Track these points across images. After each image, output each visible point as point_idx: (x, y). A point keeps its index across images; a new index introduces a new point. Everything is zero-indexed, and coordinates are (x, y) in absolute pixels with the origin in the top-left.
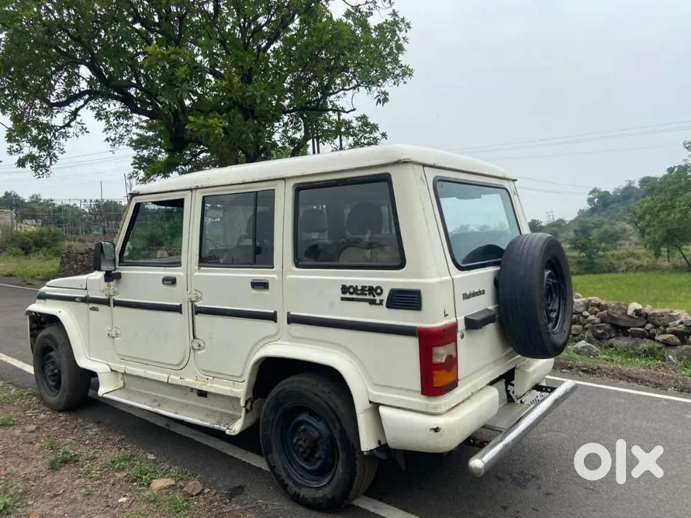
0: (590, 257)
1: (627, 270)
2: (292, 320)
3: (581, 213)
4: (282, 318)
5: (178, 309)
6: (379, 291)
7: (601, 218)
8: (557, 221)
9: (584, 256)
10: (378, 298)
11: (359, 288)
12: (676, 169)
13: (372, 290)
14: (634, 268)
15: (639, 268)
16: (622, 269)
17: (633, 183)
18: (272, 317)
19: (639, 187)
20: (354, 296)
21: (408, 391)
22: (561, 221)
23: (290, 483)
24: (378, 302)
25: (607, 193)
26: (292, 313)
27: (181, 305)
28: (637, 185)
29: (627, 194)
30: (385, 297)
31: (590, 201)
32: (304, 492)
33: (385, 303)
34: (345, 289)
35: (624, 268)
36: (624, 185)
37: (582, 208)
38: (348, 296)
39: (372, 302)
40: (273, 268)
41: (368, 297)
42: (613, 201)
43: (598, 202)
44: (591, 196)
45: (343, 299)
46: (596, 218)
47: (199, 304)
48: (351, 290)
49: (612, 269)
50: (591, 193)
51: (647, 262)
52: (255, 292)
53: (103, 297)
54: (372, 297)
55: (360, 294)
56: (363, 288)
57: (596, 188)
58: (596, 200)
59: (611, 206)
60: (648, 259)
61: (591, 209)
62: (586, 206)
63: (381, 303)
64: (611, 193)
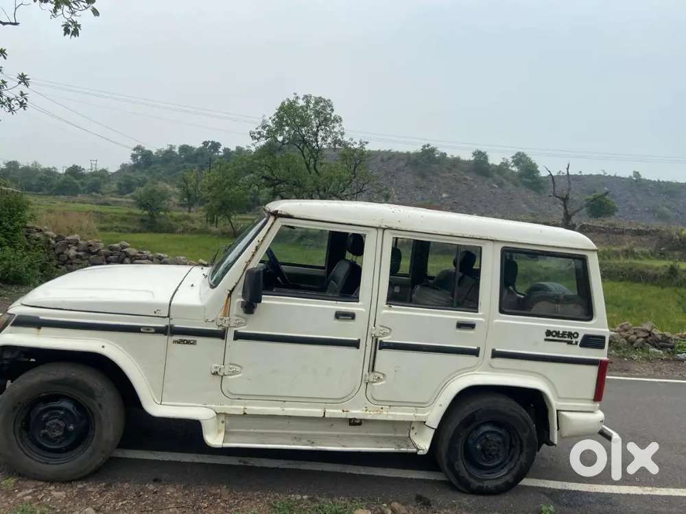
0: (151, 216)
1: (183, 232)
2: (496, 355)
3: (124, 166)
4: (486, 353)
5: (355, 344)
6: (576, 335)
7: (144, 175)
8: (101, 171)
9: (146, 215)
10: (574, 340)
11: (561, 332)
12: (210, 144)
13: (570, 335)
14: (189, 230)
15: (194, 231)
16: (179, 230)
17: (174, 148)
18: (475, 353)
19: (178, 153)
20: (556, 338)
21: (585, 400)
22: (104, 171)
23: (472, 480)
24: (574, 342)
25: (150, 152)
26: (497, 350)
27: (359, 340)
28: (177, 150)
29: (167, 157)
30: (579, 339)
31: (134, 157)
32: (486, 484)
33: (579, 343)
34: (549, 333)
35: (180, 229)
36: (166, 148)
37: (125, 163)
38: (551, 337)
39: (570, 343)
40: (477, 312)
41: (566, 339)
42: (155, 162)
43: (142, 158)
44: (135, 152)
45: (546, 340)
46: (140, 175)
47: (386, 339)
48: (554, 334)
49: (171, 230)
50: (134, 150)
51: (200, 226)
52: (458, 331)
53: (214, 327)
54: (569, 339)
55: (561, 337)
56: (564, 333)
57: (140, 146)
58: (139, 157)
59: (152, 166)
60: (200, 223)
61: (134, 165)
62: (128, 161)
63: (576, 343)
64: (154, 153)
